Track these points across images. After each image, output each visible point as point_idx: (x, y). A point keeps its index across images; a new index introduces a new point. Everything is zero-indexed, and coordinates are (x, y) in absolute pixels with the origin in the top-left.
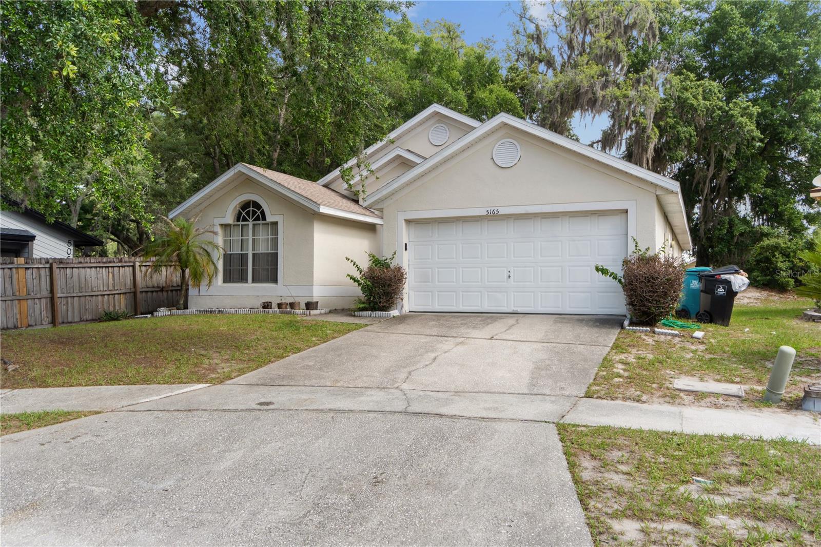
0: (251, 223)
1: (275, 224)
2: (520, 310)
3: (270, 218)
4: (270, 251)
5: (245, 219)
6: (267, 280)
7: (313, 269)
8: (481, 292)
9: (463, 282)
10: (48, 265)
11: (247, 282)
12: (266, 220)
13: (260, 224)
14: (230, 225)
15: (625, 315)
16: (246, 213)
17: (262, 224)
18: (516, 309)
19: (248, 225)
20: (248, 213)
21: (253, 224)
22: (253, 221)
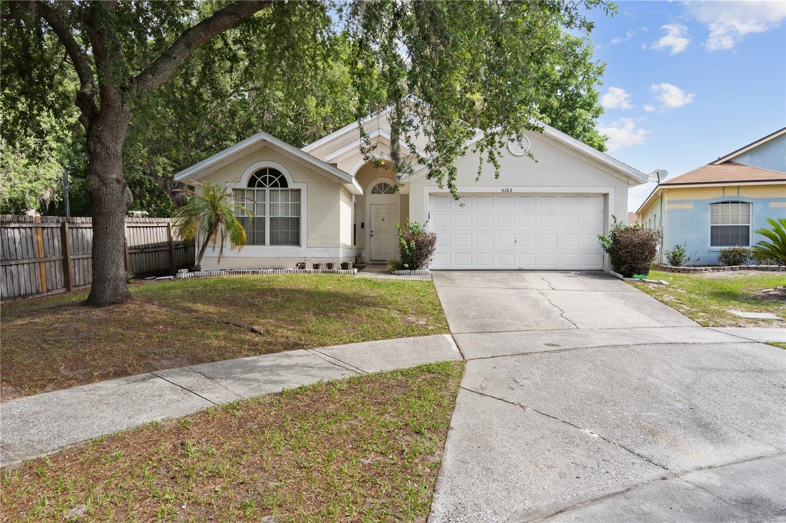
0: (268, 189)
1: (298, 191)
2: (525, 267)
3: (291, 185)
4: (290, 216)
5: (260, 185)
6: (286, 243)
7: (339, 233)
8: (492, 254)
9: (477, 245)
10: (60, 225)
11: (264, 243)
12: (287, 187)
13: (278, 190)
14: (243, 190)
15: (602, 270)
16: (262, 179)
17: (281, 190)
18: (521, 267)
19: (265, 191)
20: (264, 180)
21: (270, 190)
22: (270, 187)
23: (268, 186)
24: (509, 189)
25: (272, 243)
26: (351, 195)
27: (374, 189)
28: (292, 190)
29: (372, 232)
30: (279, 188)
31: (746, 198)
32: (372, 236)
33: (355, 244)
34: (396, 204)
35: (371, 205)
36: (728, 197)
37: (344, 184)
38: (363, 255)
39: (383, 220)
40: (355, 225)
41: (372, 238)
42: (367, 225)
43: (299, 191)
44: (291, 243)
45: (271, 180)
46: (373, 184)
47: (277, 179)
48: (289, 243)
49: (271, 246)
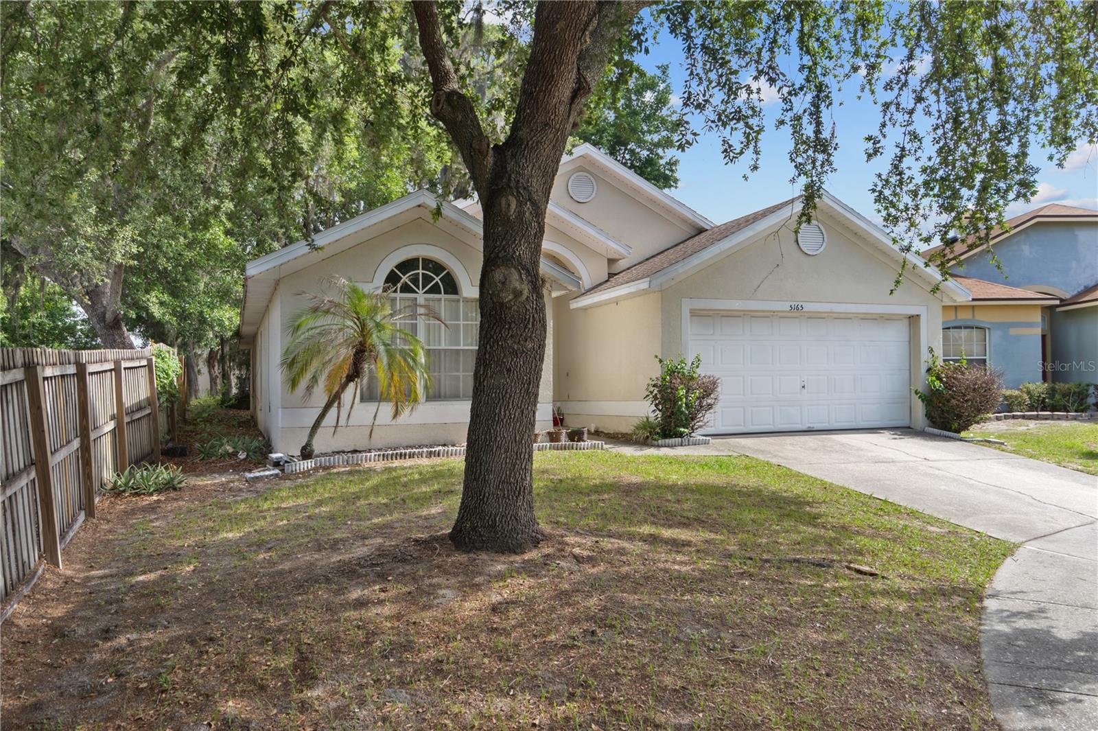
0: (420, 296)
2: (817, 426)
4: (461, 348)
5: (406, 289)
8: (772, 407)
9: (752, 394)
12: (458, 294)
13: (440, 300)
15: (909, 428)
16: (409, 279)
17: (445, 300)
18: (811, 425)
19: (415, 299)
21: (425, 299)
22: (425, 293)
23: (421, 292)
24: (799, 307)
25: (429, 397)
28: (466, 300)
30: (443, 296)
31: (982, 322)
36: (960, 320)
44: (464, 396)
47: (437, 279)
48: (459, 397)
49: (428, 403)
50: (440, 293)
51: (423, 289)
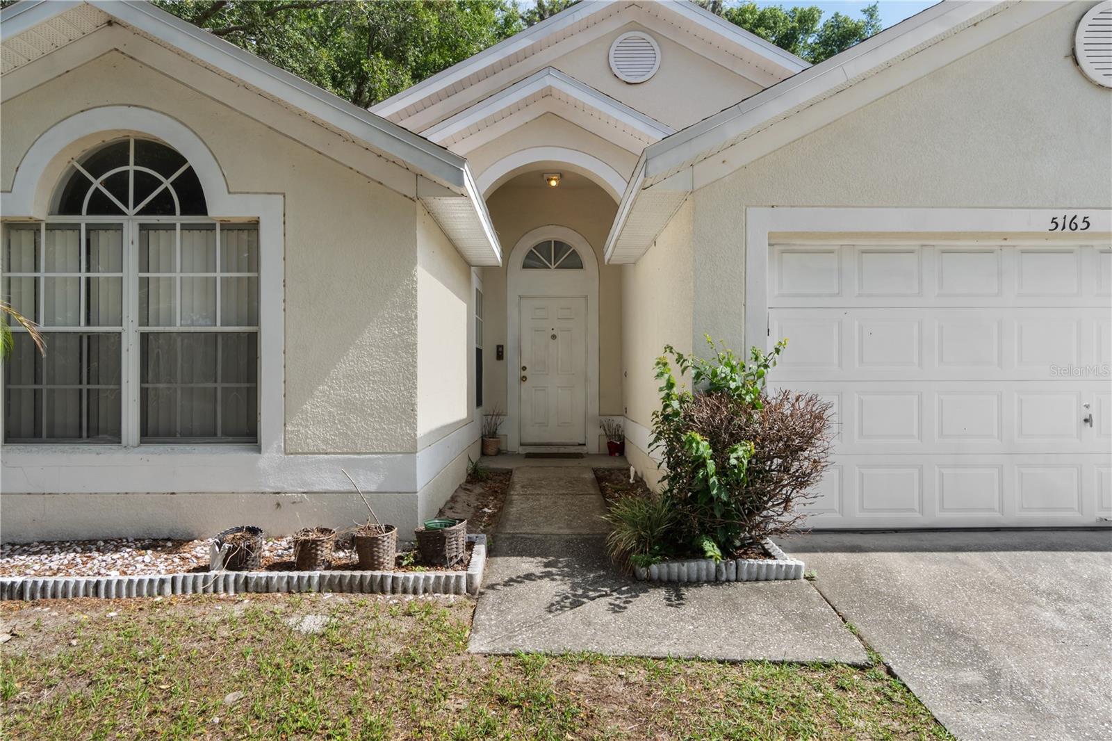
0: (131, 221)
1: (249, 230)
3: (221, 205)
4: (219, 328)
5: (100, 206)
6: (205, 434)
8: (999, 467)
11: (114, 436)
12: (207, 212)
13: (171, 227)
14: (33, 227)
16: (107, 184)
17: (184, 227)
19: (119, 227)
20: (118, 185)
21: (143, 227)
22: (138, 214)
23: (131, 211)
24: (1079, 221)
25: (149, 434)
26: (469, 265)
27: (530, 255)
28: (228, 227)
29: (524, 368)
30: (178, 219)
32: (524, 379)
33: (479, 403)
34: (586, 297)
35: (520, 297)
37: (430, 200)
38: (501, 432)
39: (554, 337)
40: (479, 352)
41: (524, 385)
42: (510, 353)
43: (253, 226)
44: (225, 434)
45: (145, 185)
46: (528, 243)
47: (167, 183)
48: (215, 435)
49: (144, 448)
50: (172, 212)
51: (135, 206)
